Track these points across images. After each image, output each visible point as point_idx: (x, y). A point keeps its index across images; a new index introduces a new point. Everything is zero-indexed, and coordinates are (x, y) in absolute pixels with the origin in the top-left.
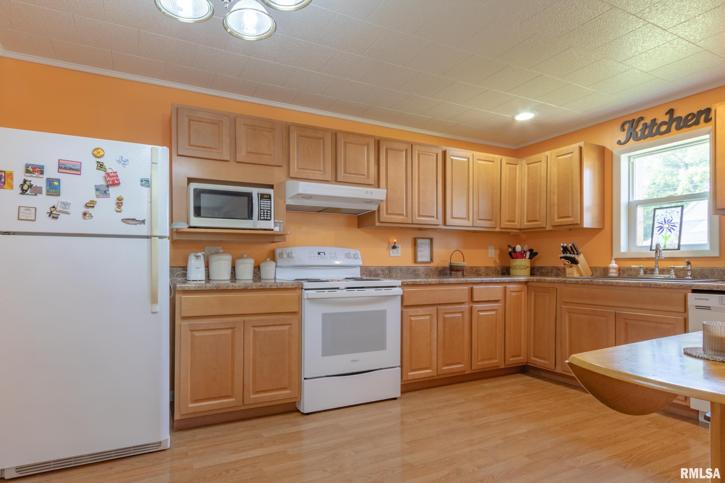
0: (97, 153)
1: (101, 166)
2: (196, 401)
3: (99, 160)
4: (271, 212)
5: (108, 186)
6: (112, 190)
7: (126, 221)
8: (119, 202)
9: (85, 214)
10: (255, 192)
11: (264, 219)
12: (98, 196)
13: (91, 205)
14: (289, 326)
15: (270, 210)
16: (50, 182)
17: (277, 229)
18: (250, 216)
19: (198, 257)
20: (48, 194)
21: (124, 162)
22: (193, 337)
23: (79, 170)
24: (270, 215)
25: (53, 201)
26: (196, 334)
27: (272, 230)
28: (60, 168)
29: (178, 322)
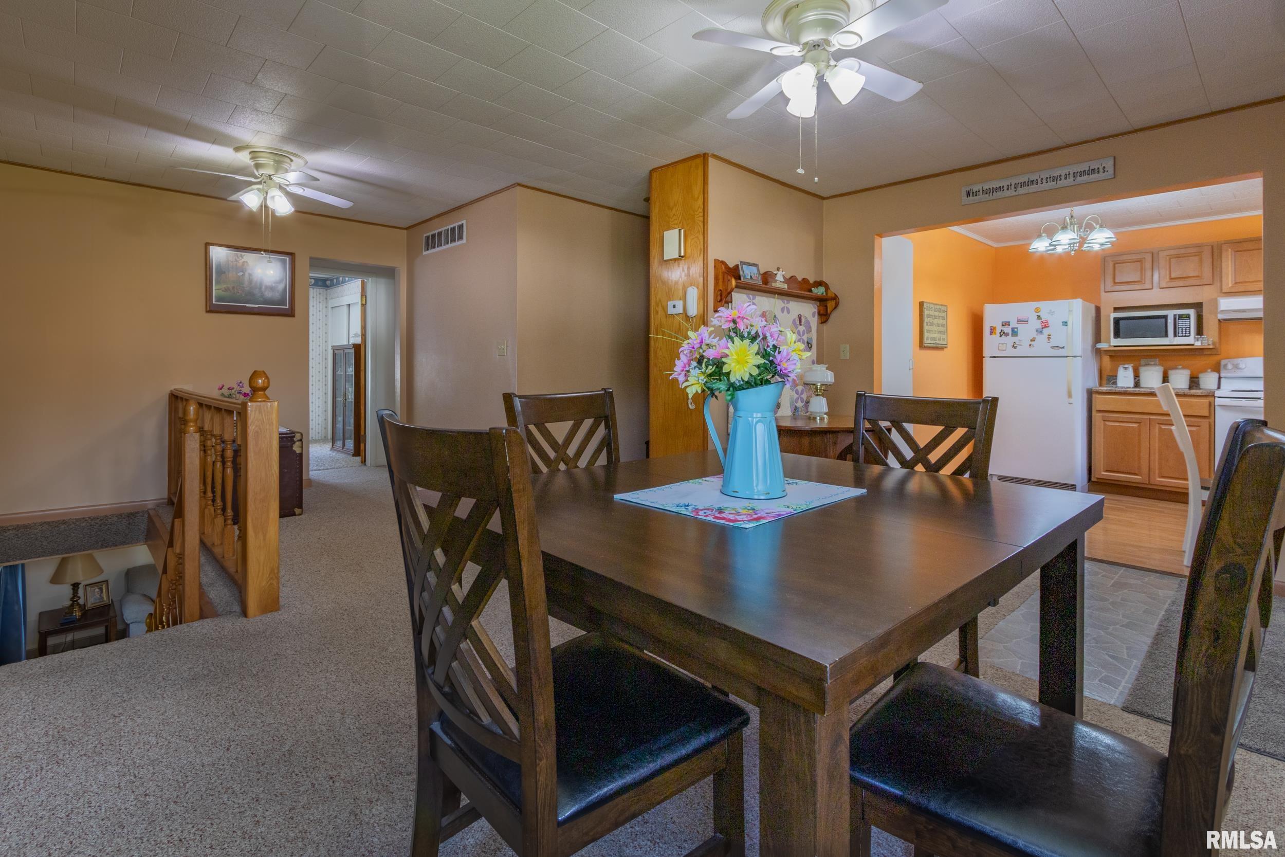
0: (1037, 310)
1: (1039, 317)
2: (1107, 471)
3: (1038, 314)
4: (1190, 330)
5: (1043, 328)
6: (1045, 330)
7: (1053, 347)
8: (1049, 337)
9: (1030, 345)
10: (1171, 314)
11: (1182, 336)
12: (1037, 335)
13: (1033, 340)
14: (1197, 428)
15: (1190, 327)
16: (1013, 329)
17: (1198, 344)
18: (1166, 335)
19: (1126, 368)
20: (1012, 335)
21: (1052, 313)
22: (1105, 425)
23: (1027, 321)
24: (1190, 332)
25: (1015, 339)
26: (1108, 423)
27: (1193, 345)
28: (1018, 321)
29: (1094, 413)
